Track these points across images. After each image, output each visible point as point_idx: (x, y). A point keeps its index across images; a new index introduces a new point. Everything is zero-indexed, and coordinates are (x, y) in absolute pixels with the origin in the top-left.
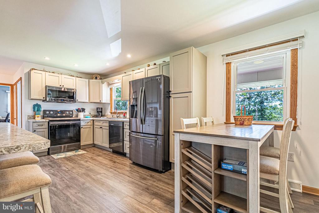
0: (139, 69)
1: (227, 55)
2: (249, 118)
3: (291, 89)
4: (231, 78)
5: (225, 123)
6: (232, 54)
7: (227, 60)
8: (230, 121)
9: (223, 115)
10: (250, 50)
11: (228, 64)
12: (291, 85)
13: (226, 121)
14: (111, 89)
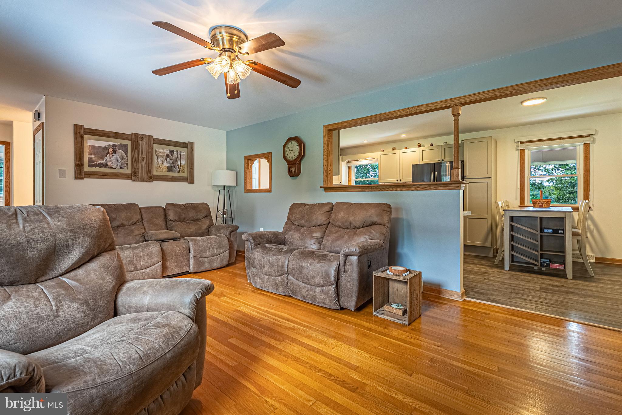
0: (407, 148)
1: (521, 143)
2: (548, 201)
3: (584, 177)
4: (524, 164)
5: (519, 206)
6: (527, 142)
7: (521, 147)
8: (524, 204)
9: (516, 199)
10: (545, 140)
11: (522, 151)
12: (584, 173)
13: (520, 205)
14: (350, 168)
